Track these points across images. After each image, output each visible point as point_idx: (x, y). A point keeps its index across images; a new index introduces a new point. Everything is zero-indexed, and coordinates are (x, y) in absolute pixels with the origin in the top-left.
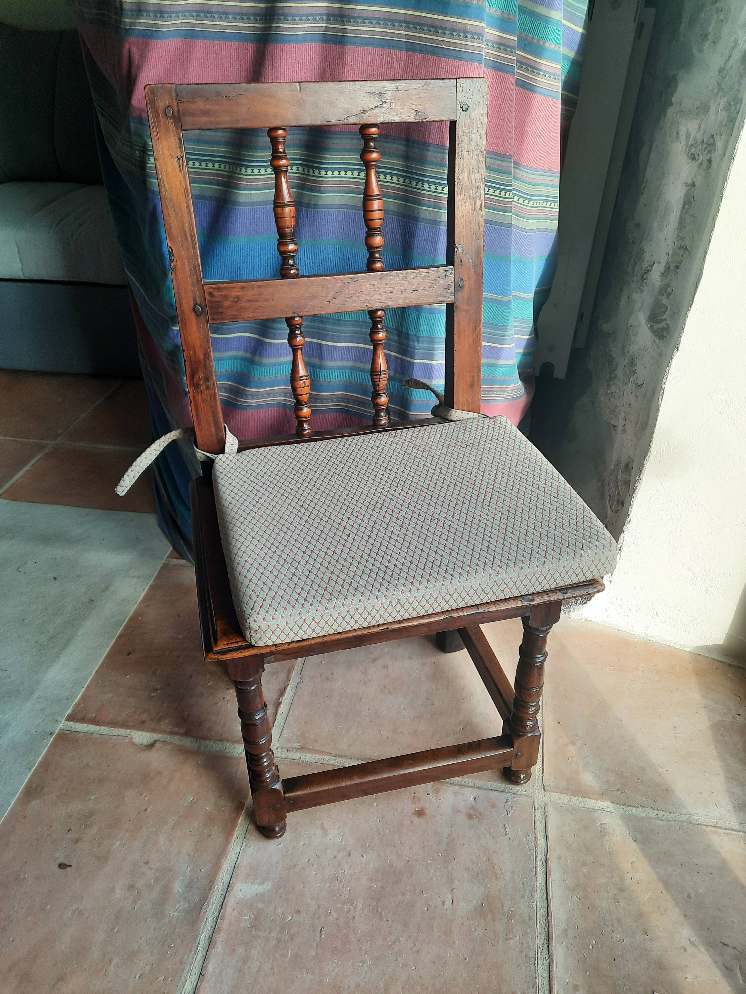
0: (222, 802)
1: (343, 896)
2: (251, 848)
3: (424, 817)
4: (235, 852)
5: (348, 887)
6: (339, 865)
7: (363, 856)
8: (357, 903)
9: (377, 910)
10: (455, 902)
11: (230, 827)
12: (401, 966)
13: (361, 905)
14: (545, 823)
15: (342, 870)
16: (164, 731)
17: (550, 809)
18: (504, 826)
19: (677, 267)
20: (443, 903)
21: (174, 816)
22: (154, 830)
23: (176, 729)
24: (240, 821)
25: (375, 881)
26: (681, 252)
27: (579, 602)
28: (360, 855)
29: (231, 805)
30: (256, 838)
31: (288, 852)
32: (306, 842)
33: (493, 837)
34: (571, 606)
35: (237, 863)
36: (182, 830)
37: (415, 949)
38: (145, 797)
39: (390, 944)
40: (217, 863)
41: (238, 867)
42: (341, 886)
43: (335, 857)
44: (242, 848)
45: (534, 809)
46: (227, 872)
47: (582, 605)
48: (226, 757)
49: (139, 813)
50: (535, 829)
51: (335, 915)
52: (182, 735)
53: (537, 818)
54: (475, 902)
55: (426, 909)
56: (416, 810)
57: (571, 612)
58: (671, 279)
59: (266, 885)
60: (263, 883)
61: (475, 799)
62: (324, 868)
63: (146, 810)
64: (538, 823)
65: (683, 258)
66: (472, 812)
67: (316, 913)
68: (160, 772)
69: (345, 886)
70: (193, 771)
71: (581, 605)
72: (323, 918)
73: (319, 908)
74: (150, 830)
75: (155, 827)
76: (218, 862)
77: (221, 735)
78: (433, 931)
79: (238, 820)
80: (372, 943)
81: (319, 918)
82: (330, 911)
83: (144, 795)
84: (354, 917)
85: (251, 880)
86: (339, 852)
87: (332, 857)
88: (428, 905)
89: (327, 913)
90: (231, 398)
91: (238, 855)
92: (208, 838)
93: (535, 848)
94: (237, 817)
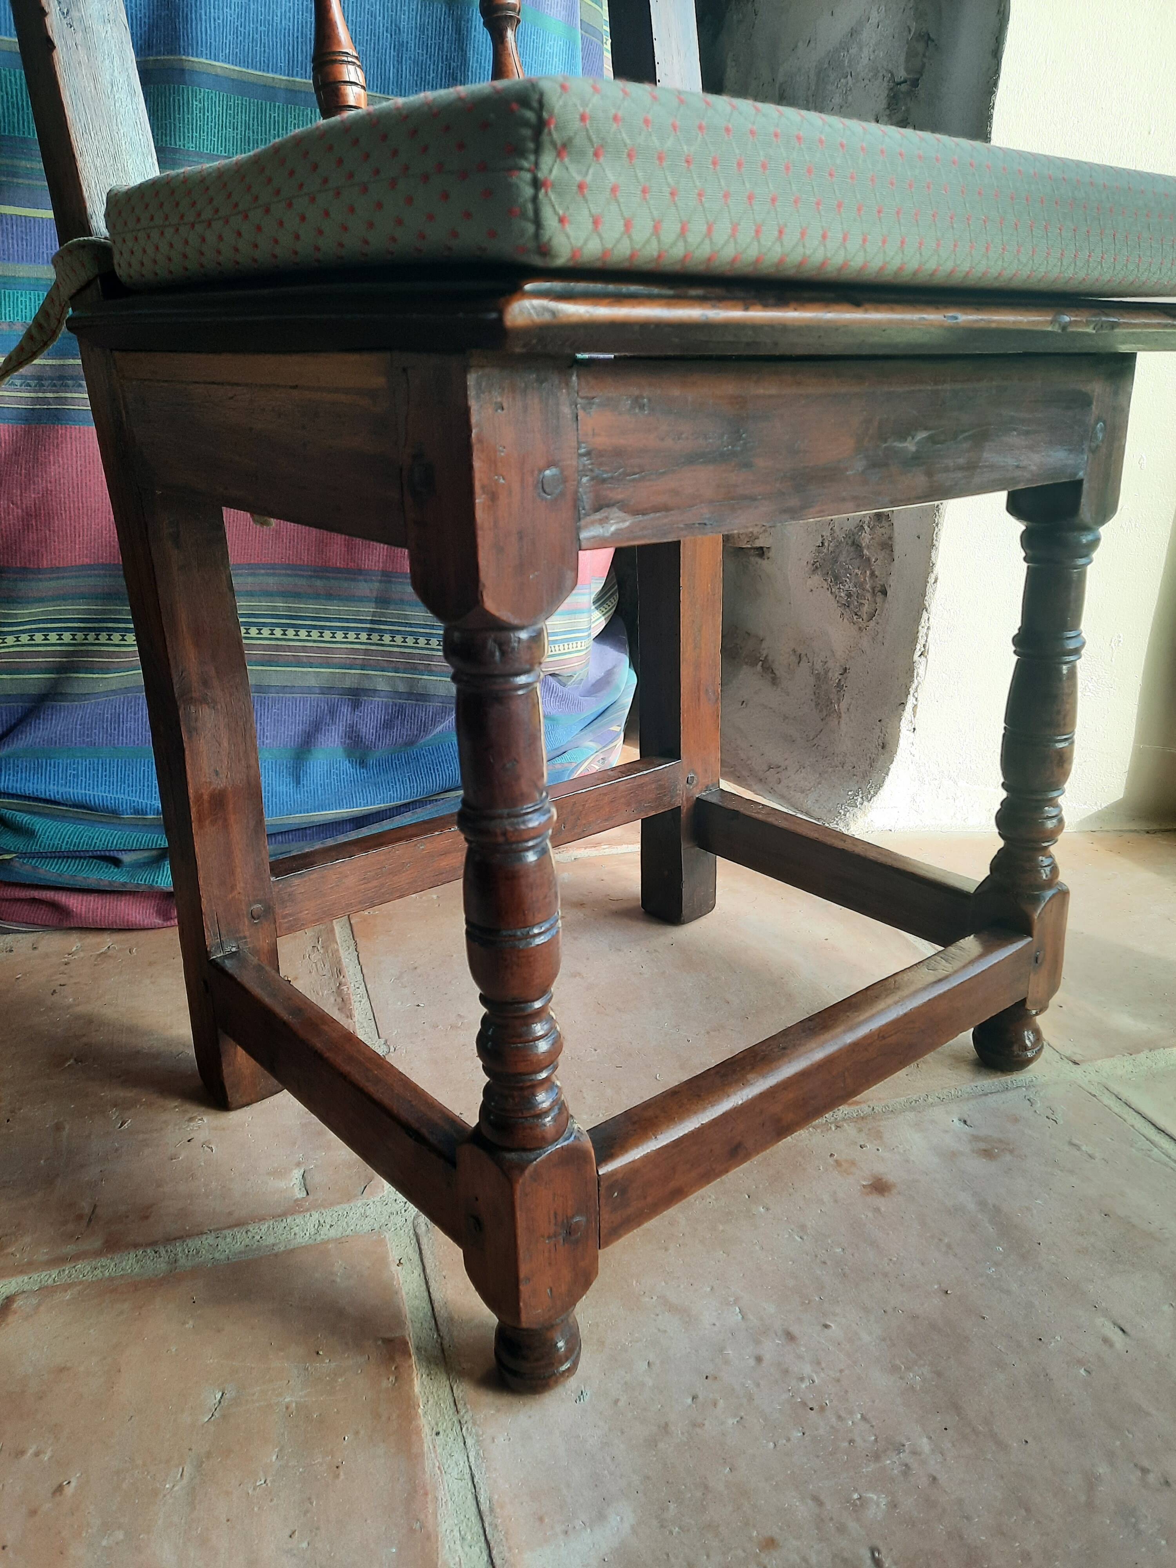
0: (326, 1365)
1: (859, 1440)
2: (501, 1439)
3: (894, 1191)
4: (455, 1474)
5: (851, 1413)
6: (786, 1372)
7: (826, 1326)
8: (908, 1439)
9: (974, 1431)
10: (1127, 1328)
11: (394, 1416)
12: (1163, 1542)
13: (925, 1440)
14: (1136, 1112)
15: (802, 1379)
16: (30, 1263)
17: (1117, 1088)
18: (1071, 1144)
19: (915, 83)
20: (1106, 1340)
21: (177, 1466)
22: (120, 1535)
23: (70, 1249)
24: (417, 1388)
25: (908, 1369)
26: (920, 47)
27: (860, 800)
28: (819, 1328)
29: (362, 1360)
30: (498, 1411)
31: (620, 1404)
32: (651, 1357)
33: (1071, 1172)
34: (845, 815)
35: (482, 1499)
36: (227, 1493)
37: (1151, 1478)
38: (37, 1454)
39: (1083, 1498)
40: (412, 1530)
41: (492, 1510)
42: (834, 1420)
43: (759, 1359)
44: (472, 1455)
45: (1094, 1096)
46: (463, 1539)
47: (869, 801)
48: (276, 1255)
49: (33, 1513)
50: (1133, 1126)
51: (877, 1502)
52: (98, 1254)
53: (1116, 1110)
54: (1166, 1308)
55: (1082, 1371)
56: (864, 1186)
57: (852, 824)
58: (908, 110)
59: (613, 1520)
60: (601, 1517)
61: (965, 1122)
62: (751, 1398)
63: (60, 1489)
64: (1125, 1116)
65: (925, 60)
66: (983, 1145)
67: (822, 1520)
68: (62, 1370)
69: (843, 1414)
70: (184, 1323)
71: (865, 803)
72: (852, 1525)
73: (820, 1503)
74: (104, 1543)
75: (120, 1527)
76: (417, 1526)
77: (230, 1214)
78: (1148, 1414)
79: (412, 1387)
80: (1039, 1522)
81: (842, 1529)
82: (856, 1496)
83: (31, 1451)
84: (934, 1479)
85: (559, 1528)
86: (757, 1342)
87: (752, 1362)
88: (1080, 1362)
89: (855, 1505)
90: (45, 400)
91: (468, 1477)
92: (337, 1476)
93: (1170, 1157)
94: (401, 1378)
